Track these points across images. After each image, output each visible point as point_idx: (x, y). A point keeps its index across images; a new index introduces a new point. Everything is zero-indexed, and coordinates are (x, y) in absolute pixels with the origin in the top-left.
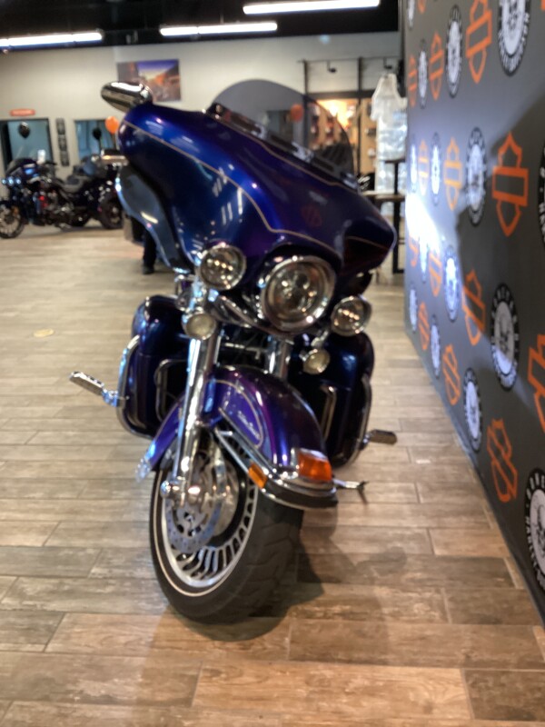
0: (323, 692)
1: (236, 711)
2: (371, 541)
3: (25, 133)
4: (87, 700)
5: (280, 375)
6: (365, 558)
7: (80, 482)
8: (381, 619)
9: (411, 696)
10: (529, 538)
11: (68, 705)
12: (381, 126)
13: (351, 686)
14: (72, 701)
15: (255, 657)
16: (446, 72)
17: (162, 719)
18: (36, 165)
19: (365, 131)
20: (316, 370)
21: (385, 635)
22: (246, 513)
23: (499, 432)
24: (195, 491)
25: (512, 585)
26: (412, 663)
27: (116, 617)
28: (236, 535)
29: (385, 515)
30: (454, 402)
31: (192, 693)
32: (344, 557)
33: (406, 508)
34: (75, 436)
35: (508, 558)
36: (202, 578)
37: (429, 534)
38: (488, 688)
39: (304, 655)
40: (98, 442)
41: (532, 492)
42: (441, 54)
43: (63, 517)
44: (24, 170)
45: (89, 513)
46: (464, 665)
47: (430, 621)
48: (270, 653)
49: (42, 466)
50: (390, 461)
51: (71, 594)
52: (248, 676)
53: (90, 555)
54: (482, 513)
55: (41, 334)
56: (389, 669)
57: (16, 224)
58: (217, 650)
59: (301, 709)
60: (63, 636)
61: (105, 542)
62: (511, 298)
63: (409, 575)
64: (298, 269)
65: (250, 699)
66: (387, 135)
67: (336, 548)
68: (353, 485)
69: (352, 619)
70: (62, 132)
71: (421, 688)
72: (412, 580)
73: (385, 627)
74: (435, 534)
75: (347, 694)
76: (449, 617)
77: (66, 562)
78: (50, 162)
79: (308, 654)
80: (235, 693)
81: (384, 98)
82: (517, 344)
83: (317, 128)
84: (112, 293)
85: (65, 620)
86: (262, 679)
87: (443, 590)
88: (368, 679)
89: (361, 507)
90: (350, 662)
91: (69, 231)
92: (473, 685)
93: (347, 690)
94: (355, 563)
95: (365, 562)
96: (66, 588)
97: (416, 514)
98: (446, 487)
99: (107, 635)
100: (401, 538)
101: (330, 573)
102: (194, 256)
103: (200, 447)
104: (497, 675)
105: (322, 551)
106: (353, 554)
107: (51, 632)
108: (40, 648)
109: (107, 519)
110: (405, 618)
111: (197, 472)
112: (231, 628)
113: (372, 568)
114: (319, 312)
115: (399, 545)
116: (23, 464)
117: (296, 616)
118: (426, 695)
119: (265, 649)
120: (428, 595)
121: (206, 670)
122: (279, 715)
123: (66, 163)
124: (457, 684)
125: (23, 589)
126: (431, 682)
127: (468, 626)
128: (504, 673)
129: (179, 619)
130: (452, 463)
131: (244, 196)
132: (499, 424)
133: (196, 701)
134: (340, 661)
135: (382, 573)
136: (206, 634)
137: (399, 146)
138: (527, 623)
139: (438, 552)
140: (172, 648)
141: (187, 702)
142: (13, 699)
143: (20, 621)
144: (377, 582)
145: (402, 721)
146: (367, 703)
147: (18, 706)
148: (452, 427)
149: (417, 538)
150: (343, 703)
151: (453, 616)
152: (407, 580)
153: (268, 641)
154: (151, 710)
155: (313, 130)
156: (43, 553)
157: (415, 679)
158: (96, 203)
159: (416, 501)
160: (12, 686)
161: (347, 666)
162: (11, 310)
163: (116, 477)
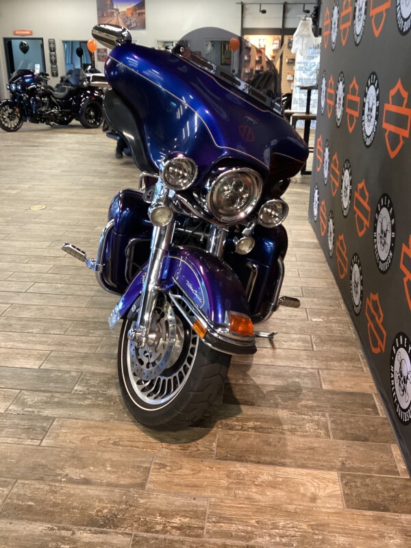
0: (238, 483)
1: (177, 494)
2: (276, 376)
3: (25, 49)
4: (71, 481)
5: (217, 254)
6: (273, 389)
7: (67, 323)
8: (283, 434)
9: (302, 490)
10: (392, 381)
11: (57, 484)
12: (299, 58)
13: (259, 480)
14: (60, 481)
15: (191, 456)
16: (353, 25)
17: (124, 497)
18: (34, 76)
19: (285, 60)
20: (245, 251)
21: (285, 445)
22: (189, 354)
23: (374, 303)
24: (153, 336)
25: (378, 414)
26: (303, 466)
27: (92, 423)
28: (181, 369)
29: (288, 358)
30: (342, 277)
31: (146, 480)
32: (257, 387)
33: (303, 353)
34: (62, 287)
35: (375, 394)
36: (155, 398)
37: (319, 372)
38: (357, 487)
39: (227, 456)
40: (79, 293)
41: (397, 349)
42: (350, 10)
43: (54, 348)
44: (24, 79)
45: (72, 345)
46: (340, 470)
47: (318, 436)
48: (202, 453)
49: (38, 309)
50: (293, 318)
51: (60, 404)
52: (187, 469)
53: (73, 376)
54: (359, 360)
55: (36, 208)
56: (287, 469)
57: (17, 120)
58: (164, 449)
59: (223, 495)
60: (54, 435)
61: (85, 367)
62: (391, 205)
63: (303, 403)
64: (236, 177)
65: (187, 486)
66: (302, 65)
67: (252, 380)
68: (266, 335)
69: (261, 432)
70: (53, 50)
71: (309, 484)
72: (306, 406)
73: (285, 439)
74: (323, 374)
75: (256, 485)
76: (331, 434)
77: (56, 381)
78: (44, 74)
79: (229, 455)
80: (176, 481)
81: (302, 36)
82: (393, 240)
83: (249, 57)
84: (90, 179)
85: (55, 423)
86: (196, 472)
87: (327, 414)
88: (271, 475)
89: (271, 351)
90: (259, 463)
91: (56, 128)
92: (346, 484)
93: (256, 483)
94: (265, 391)
95: (271, 391)
96: (56, 400)
97: (310, 358)
98: (333, 340)
99: (85, 435)
100: (299, 376)
101: (246, 398)
102: (158, 163)
103: (157, 304)
104: (363, 478)
105: (241, 382)
106: (263, 385)
107: (45, 431)
108: (37, 442)
109: (85, 350)
110: (299, 433)
111: (155, 322)
112: (175, 434)
113: (277, 396)
114: (249, 209)
115: (297, 380)
116: (24, 307)
117: (222, 428)
118: (313, 489)
119: (199, 450)
120: (316, 418)
121: (156, 463)
122: (207, 498)
123: (55, 75)
124: (334, 483)
125: (24, 399)
126: (316, 481)
127: (345, 441)
128: (368, 476)
129: (137, 426)
130: (338, 322)
131: (199, 119)
132: (375, 297)
133: (148, 486)
134: (252, 461)
135: (284, 400)
136: (156, 438)
137: (311, 75)
138: (387, 442)
139: (325, 387)
140: (132, 446)
141: (142, 486)
142: (17, 479)
143: (23, 423)
144: (280, 406)
145: (294, 507)
146: (270, 493)
147: (21, 483)
148: (340, 296)
149: (310, 376)
150: (253, 492)
151: (333, 434)
152: (302, 406)
153: (201, 444)
154: (117, 490)
155: (246, 58)
156: (39, 374)
157: (305, 478)
158: (78, 106)
159: (311, 348)
160: (17, 469)
161: (257, 465)
162: (13, 189)
163: (92, 320)
